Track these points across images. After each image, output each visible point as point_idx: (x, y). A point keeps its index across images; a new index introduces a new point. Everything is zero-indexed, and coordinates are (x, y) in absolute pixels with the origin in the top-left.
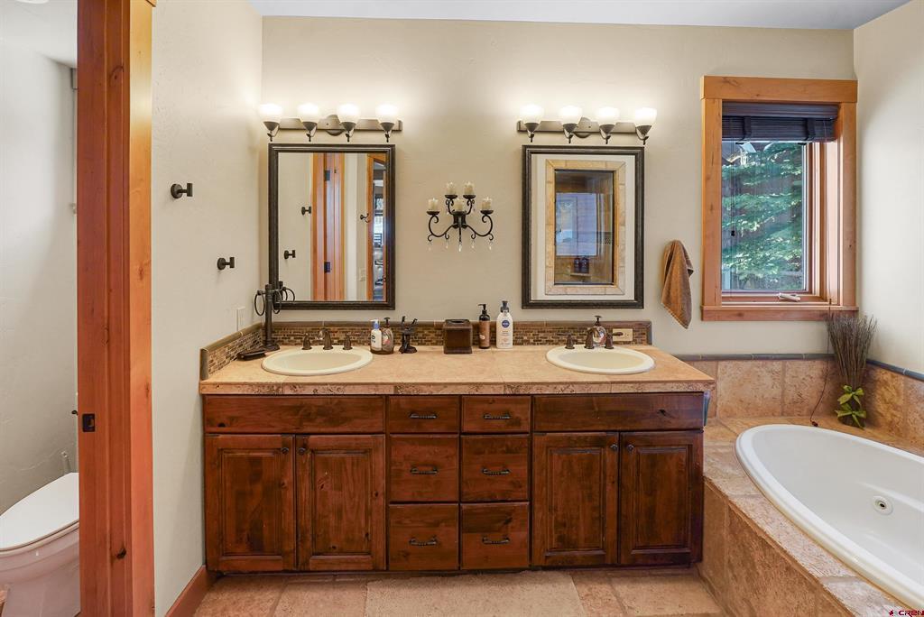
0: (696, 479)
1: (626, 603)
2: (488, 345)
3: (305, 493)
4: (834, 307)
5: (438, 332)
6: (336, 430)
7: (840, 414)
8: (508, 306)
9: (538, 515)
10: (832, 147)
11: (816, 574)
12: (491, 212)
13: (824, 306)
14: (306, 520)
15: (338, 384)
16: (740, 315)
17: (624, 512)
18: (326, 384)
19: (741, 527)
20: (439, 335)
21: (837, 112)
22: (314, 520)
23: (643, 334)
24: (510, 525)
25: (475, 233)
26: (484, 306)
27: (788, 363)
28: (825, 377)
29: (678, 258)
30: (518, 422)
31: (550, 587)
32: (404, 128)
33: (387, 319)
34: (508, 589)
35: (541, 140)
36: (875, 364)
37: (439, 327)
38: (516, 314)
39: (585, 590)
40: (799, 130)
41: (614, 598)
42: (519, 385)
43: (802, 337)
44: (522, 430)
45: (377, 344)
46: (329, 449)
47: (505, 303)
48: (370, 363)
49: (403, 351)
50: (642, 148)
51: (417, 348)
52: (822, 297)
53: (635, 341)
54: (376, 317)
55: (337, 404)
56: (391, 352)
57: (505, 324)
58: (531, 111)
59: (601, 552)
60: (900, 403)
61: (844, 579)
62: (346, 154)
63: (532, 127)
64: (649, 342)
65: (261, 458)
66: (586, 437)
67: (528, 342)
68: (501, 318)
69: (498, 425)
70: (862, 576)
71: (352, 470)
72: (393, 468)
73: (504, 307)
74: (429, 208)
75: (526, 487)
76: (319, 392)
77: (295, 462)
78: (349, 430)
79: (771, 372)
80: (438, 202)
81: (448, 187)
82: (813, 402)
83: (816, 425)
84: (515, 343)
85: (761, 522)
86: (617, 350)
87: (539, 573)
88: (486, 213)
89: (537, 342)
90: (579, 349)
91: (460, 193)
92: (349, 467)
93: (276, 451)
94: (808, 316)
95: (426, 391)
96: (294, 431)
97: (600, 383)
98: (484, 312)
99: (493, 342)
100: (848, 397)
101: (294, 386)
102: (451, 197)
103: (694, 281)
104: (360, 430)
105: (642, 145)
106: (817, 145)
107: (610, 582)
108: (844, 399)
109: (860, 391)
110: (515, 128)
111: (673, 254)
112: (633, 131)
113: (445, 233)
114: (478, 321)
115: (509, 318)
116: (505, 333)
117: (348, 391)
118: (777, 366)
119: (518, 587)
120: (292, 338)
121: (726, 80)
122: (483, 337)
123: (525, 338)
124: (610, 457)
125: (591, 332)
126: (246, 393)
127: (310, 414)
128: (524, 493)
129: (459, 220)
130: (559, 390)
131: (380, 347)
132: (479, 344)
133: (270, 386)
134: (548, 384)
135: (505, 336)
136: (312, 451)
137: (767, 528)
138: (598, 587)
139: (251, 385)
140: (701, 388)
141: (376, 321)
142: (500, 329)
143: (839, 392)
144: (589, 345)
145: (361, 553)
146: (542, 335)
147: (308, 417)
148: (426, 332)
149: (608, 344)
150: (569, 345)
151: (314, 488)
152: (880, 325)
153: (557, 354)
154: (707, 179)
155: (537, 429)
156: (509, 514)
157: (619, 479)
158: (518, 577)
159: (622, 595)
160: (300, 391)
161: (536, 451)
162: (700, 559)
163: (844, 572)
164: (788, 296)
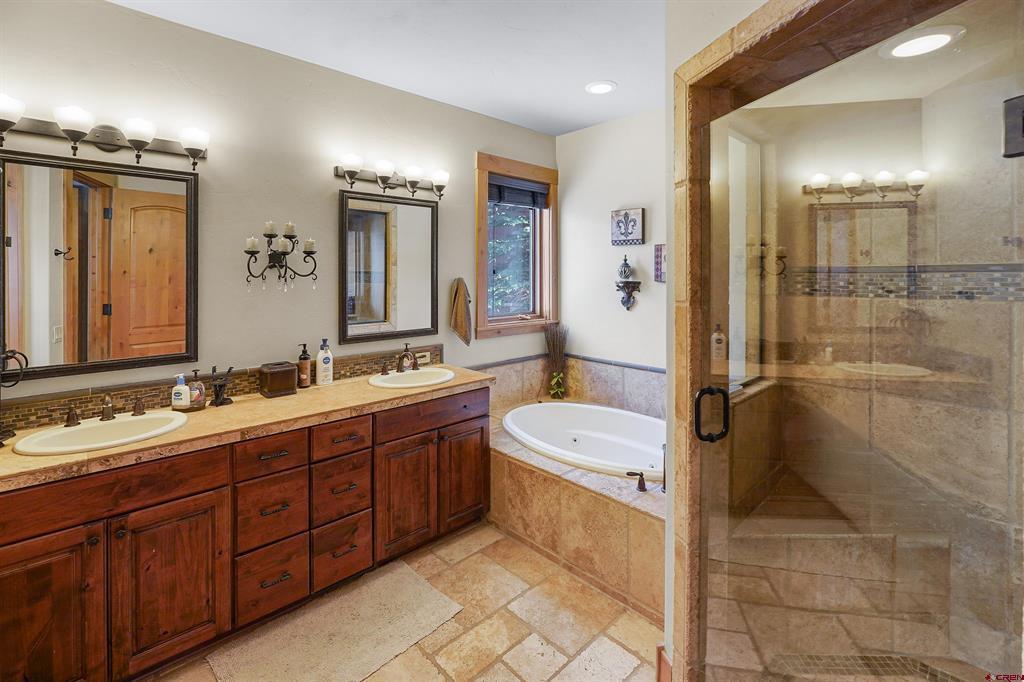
0: (485, 451)
1: (447, 559)
2: (309, 384)
3: (123, 584)
4: (548, 322)
5: (252, 379)
6: (166, 497)
7: (552, 392)
8: (328, 343)
9: (380, 516)
10: (546, 212)
11: (559, 474)
12: (313, 253)
13: (542, 322)
14: (124, 618)
15: (170, 444)
16: (499, 333)
17: (441, 491)
18: (154, 448)
19: (517, 468)
20: (252, 383)
21: (548, 190)
22: (136, 614)
23: (438, 355)
24: (356, 534)
25: (295, 273)
26: (305, 345)
27: (525, 363)
28: (544, 371)
29: (461, 292)
30: (362, 440)
31: (390, 574)
32: (209, 155)
33: (195, 371)
34: (355, 592)
35: (359, 187)
36: (568, 356)
37: (253, 374)
38: (335, 351)
39: (417, 565)
40: (529, 199)
41: (438, 560)
42: (363, 406)
43: (531, 344)
44: (366, 445)
45: (185, 402)
46: (157, 523)
47: (325, 341)
48: (186, 423)
49: (216, 403)
50: (437, 203)
51: (233, 398)
52: (541, 316)
53: (432, 362)
54: (179, 372)
55: (168, 468)
56: (201, 408)
57: (326, 360)
58: (350, 160)
59: (426, 530)
60: (579, 377)
61: (570, 471)
62: (119, 176)
63: (352, 175)
64: (442, 362)
65: (49, 565)
66: (415, 439)
67: (345, 376)
68: (321, 355)
69: (347, 446)
70: (577, 467)
71: (190, 536)
72: (239, 518)
73: (324, 345)
74: (248, 247)
75: (369, 496)
76: (144, 460)
77: (108, 553)
78: (186, 493)
79: (517, 371)
80: (256, 241)
81: (268, 225)
82: (537, 388)
83: (540, 402)
84: (334, 379)
85: (528, 461)
86: (422, 370)
87: (377, 570)
88: (309, 253)
89: (354, 374)
90: (393, 373)
91: (281, 233)
92: (185, 535)
93: (73, 549)
94: (534, 330)
95: (276, 430)
96: (106, 515)
97: (424, 393)
98: (305, 352)
99: (314, 381)
100: (555, 380)
101: (106, 459)
102: (271, 236)
103: (472, 307)
104: (200, 488)
105: (437, 200)
106: (538, 210)
107: (432, 552)
108: (553, 382)
109: (562, 375)
110: (332, 172)
111: (458, 288)
112: (430, 187)
113: (262, 274)
114: (297, 361)
115: (330, 354)
116: (326, 370)
117: (183, 450)
118: (519, 366)
119: (364, 587)
120: (33, 418)
121: (491, 158)
122: (304, 377)
123: (342, 372)
124: (432, 449)
125: (401, 359)
126: (22, 486)
127: (129, 488)
128: (367, 501)
129: (277, 260)
130: (395, 405)
131: (189, 403)
132: (301, 385)
133: (69, 466)
134: (386, 401)
135: (325, 372)
136: (133, 531)
137: (532, 463)
138: (424, 559)
139: (32, 473)
140: (488, 384)
141: (181, 376)
142: (320, 366)
143: (551, 378)
144: (400, 369)
145: (202, 624)
146: (357, 367)
147: (127, 492)
148: (237, 381)
149: (415, 366)
150: (384, 371)
151: (135, 575)
152: (570, 331)
153: (376, 379)
154: (479, 230)
155: (378, 442)
156: (355, 524)
157: (439, 467)
158: (361, 580)
159: (443, 556)
160: (114, 464)
161: (377, 461)
162: (489, 509)
163: (570, 468)
164: (524, 316)
